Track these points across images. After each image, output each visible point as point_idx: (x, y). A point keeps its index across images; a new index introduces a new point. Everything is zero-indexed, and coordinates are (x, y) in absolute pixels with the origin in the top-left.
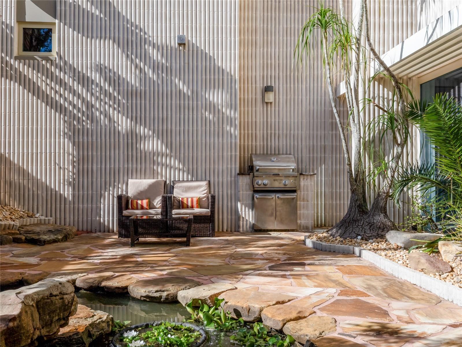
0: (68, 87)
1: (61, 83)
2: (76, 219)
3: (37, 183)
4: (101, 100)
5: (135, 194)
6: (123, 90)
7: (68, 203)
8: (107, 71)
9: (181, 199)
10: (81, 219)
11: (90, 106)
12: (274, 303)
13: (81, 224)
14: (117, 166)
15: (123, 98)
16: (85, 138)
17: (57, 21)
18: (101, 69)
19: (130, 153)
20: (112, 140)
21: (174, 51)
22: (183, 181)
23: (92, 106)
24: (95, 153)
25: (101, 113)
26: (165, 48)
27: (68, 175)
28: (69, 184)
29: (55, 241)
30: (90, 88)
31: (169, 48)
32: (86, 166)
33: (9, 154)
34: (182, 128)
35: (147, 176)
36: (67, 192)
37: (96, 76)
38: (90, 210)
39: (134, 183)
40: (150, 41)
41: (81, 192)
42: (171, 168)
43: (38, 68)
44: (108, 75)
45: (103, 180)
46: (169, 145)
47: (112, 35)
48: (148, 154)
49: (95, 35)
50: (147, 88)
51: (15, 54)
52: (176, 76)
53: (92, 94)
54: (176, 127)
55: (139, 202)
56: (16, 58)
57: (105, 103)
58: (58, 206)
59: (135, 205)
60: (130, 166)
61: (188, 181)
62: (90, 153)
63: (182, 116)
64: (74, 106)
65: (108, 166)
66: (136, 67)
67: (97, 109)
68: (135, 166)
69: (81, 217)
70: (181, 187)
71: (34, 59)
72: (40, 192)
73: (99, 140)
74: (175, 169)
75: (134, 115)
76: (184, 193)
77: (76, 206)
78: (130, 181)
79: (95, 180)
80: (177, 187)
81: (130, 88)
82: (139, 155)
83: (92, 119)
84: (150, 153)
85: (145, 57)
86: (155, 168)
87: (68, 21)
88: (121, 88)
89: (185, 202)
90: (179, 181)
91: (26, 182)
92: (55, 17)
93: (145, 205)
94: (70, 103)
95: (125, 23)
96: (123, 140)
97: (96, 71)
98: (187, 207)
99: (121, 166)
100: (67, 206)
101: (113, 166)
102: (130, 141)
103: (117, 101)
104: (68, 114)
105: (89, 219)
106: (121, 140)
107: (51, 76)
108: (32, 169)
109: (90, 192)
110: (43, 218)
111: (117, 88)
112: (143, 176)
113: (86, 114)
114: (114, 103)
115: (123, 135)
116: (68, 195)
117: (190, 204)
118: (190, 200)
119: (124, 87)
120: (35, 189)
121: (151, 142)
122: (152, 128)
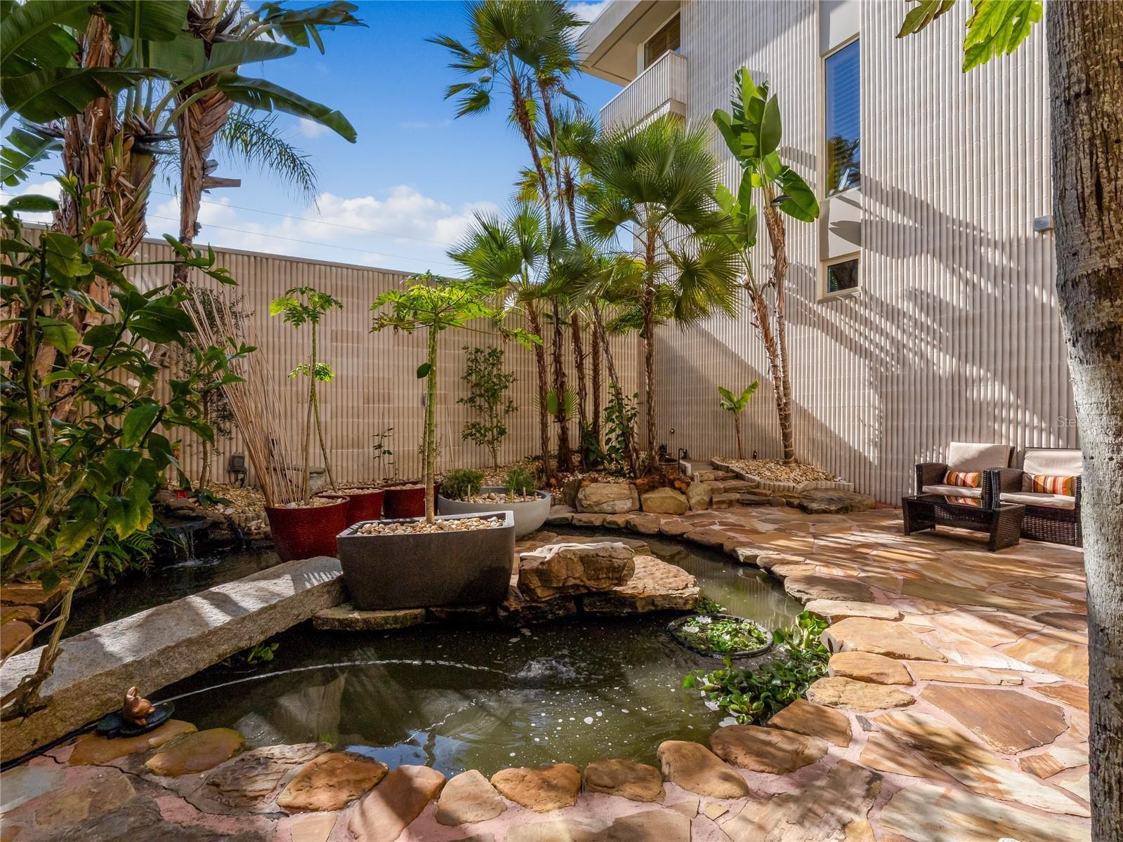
0: (874, 326)
1: (866, 322)
2: (883, 487)
3: (840, 442)
4: (916, 337)
5: (958, 462)
6: (947, 317)
7: (873, 468)
8: (924, 297)
9: (1033, 477)
10: (888, 490)
11: (899, 346)
12: (882, 651)
13: (888, 496)
14: (937, 423)
15: (947, 330)
16: (895, 387)
17: (862, 249)
18: (915, 296)
19: (957, 406)
20: (931, 388)
21: (1031, 244)
22: (1040, 448)
23: (904, 346)
24: (907, 406)
25: (916, 353)
26: (1015, 244)
27: (874, 434)
28: (875, 445)
29: (825, 512)
30: (901, 324)
31: (1023, 241)
32: (895, 423)
33: (812, 408)
34: (1047, 364)
35: (983, 438)
36: (872, 455)
37: (908, 307)
38: (900, 480)
39: (957, 449)
40: (988, 240)
41: (889, 456)
42: (1025, 426)
43: (842, 310)
44: (925, 302)
45: (918, 440)
46: (1022, 392)
47: (931, 247)
48: (984, 406)
49: (907, 253)
50: (985, 310)
51: (819, 296)
52: (1035, 283)
53: (904, 331)
54: (1034, 363)
55: (961, 475)
56: (820, 302)
57: (922, 340)
58: (862, 470)
59: (953, 479)
60: (957, 423)
61: (1049, 448)
62: (901, 407)
63: (1047, 344)
64: (881, 349)
65: (925, 423)
66: (967, 283)
67: (910, 350)
68: (963, 423)
69: (889, 486)
70: (1037, 457)
71: (836, 299)
72: (842, 453)
73: (913, 388)
74: (1033, 428)
75: (963, 350)
76: (1040, 468)
77: (883, 472)
78: (952, 444)
79: (906, 441)
80: (1030, 458)
81: (957, 314)
82: (970, 407)
83: (903, 362)
84: (988, 404)
85: (980, 266)
86: (996, 427)
87: (874, 245)
88: (944, 316)
89: (1041, 482)
90: (1032, 448)
91: (828, 440)
92: (859, 244)
93: (969, 481)
94: (877, 345)
95: (950, 226)
96: (947, 386)
97: (910, 299)
98: (1044, 491)
99: (943, 424)
100: (873, 471)
101: (931, 423)
102: (957, 388)
103: (937, 336)
104: (874, 358)
105: (899, 490)
106: (944, 388)
107: (854, 316)
108: (835, 426)
109: (901, 456)
110: (843, 482)
111: (938, 317)
112: (976, 438)
113: (895, 357)
114: (934, 338)
115: (947, 381)
116: (874, 458)
117: (1049, 486)
118: (1050, 480)
119: (947, 313)
120: (838, 448)
121: (989, 388)
122: (992, 367)
